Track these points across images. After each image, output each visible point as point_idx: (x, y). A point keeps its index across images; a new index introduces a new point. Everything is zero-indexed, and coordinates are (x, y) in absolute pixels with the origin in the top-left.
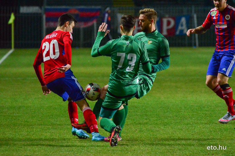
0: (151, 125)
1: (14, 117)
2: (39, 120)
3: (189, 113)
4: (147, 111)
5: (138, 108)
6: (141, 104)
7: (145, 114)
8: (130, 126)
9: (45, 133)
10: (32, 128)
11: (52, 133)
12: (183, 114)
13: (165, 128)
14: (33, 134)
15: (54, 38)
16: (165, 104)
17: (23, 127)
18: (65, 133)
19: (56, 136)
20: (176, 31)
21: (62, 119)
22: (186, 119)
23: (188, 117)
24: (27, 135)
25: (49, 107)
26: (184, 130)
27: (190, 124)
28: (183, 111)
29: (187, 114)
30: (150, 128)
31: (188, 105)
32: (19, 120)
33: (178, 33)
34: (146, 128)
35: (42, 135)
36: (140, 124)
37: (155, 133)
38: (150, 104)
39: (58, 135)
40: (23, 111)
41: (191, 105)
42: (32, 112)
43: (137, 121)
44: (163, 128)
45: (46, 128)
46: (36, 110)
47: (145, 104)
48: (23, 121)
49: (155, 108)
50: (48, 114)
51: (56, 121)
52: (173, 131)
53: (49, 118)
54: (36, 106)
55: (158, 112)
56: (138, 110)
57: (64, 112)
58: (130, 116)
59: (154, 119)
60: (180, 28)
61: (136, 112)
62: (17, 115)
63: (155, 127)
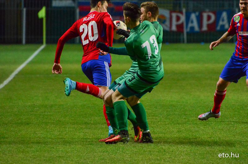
0: (190, 125)
1: (46, 116)
2: (72, 120)
3: (230, 113)
4: (185, 110)
5: (176, 107)
6: (179, 103)
7: (183, 113)
8: (168, 126)
9: (78, 132)
10: (64, 127)
11: (86, 133)
12: (223, 113)
13: (205, 128)
14: (66, 134)
15: (93, 19)
16: (205, 102)
17: (55, 127)
18: (99, 133)
19: (90, 136)
20: (216, 26)
21: (96, 118)
22: (227, 118)
23: (229, 117)
24: (60, 135)
25: (82, 106)
26: (225, 130)
27: (231, 124)
28: (224, 110)
29: (229, 114)
30: (189, 128)
31: (229, 104)
32: (50, 119)
33: (218, 28)
34: (184, 128)
35: (75, 135)
36: (179, 124)
37: (194, 133)
38: (189, 103)
39: (92, 135)
40: (55, 110)
41: (232, 104)
42: (65, 111)
43: (175, 121)
44: (202, 128)
45: (79, 128)
46: (69, 108)
47: (183, 103)
48: (55, 120)
49: (194, 107)
50: (81, 113)
51: (90, 121)
52: (214, 131)
53: (83, 118)
54: (69, 105)
55: (198, 111)
56: (177, 109)
57: (98, 111)
58: (168, 116)
59: (193, 119)
60: (221, 23)
61: (174, 111)
62: (49, 113)
63: (194, 127)
